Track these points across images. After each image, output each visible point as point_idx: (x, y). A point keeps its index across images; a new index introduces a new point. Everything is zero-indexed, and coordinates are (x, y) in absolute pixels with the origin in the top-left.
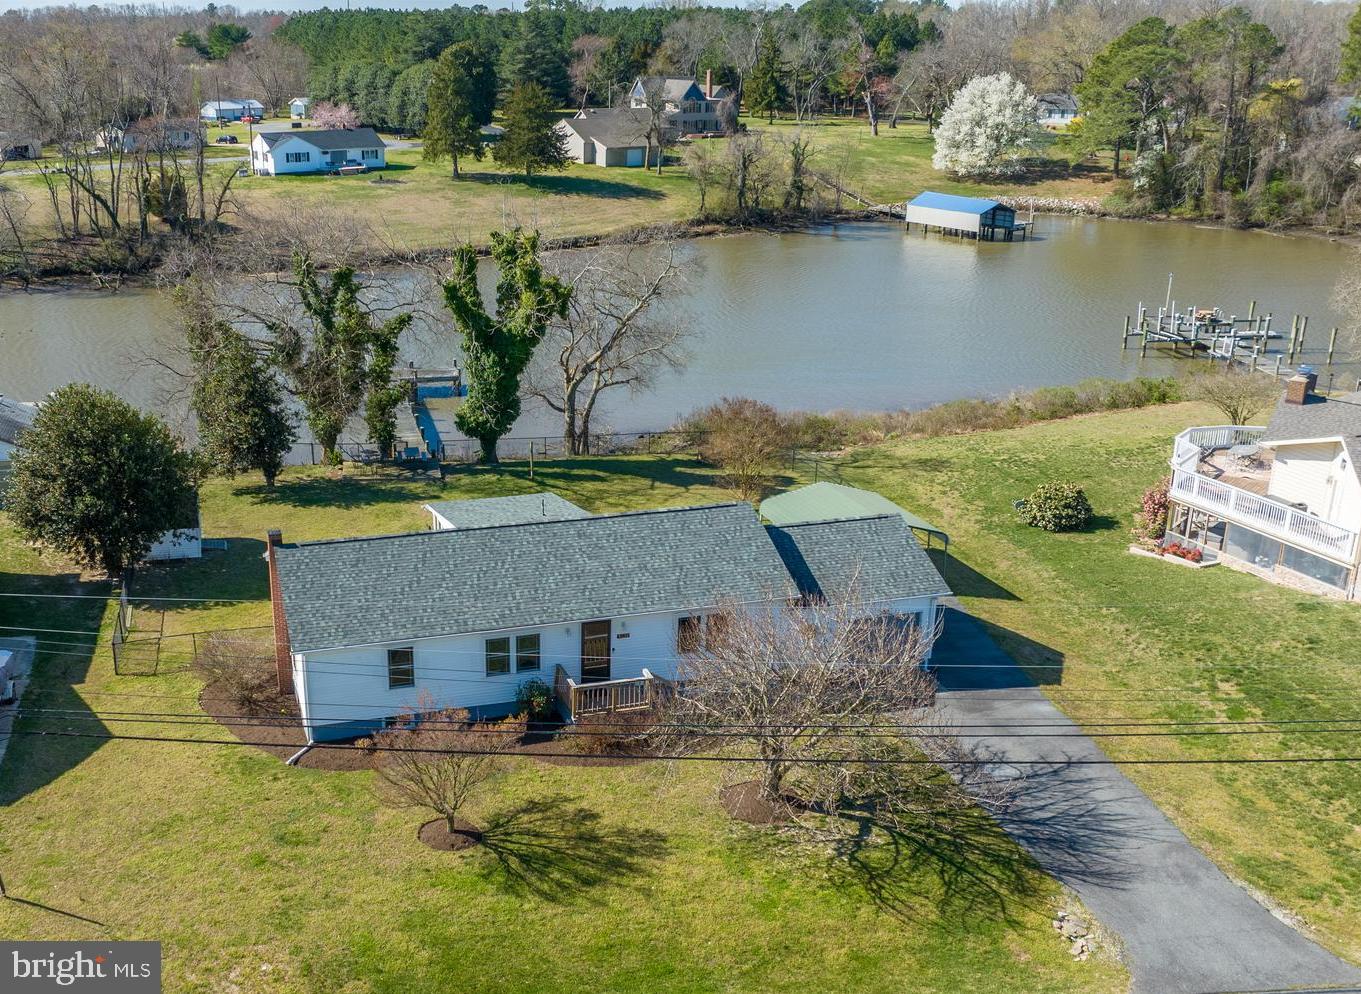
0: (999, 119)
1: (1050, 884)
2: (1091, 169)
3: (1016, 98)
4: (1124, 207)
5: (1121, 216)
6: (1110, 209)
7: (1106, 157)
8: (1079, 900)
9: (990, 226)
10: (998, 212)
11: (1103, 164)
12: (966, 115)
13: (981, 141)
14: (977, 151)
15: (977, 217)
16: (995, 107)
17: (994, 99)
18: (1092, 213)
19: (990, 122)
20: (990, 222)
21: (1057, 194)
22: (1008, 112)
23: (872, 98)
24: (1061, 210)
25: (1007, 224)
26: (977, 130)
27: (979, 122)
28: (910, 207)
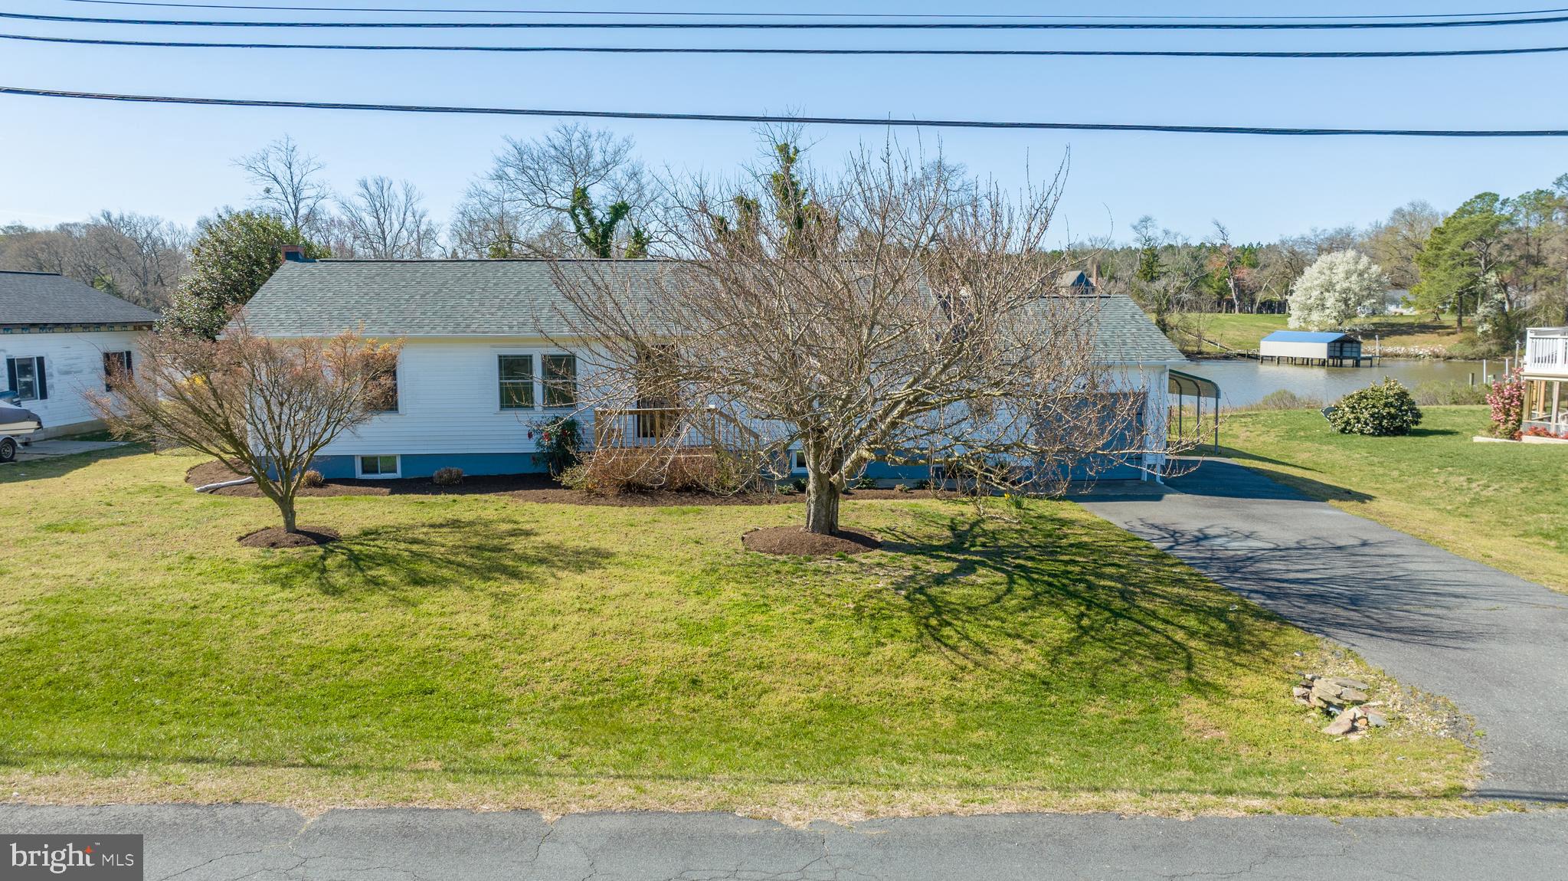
0: (1346, 285)
1: (1295, 636)
2: (1435, 328)
3: (1361, 267)
4: (1469, 351)
5: (1466, 358)
6: (1455, 353)
7: (1449, 319)
8: (1355, 656)
9: (1337, 358)
10: (1346, 345)
11: (1447, 324)
12: (1316, 282)
13: (1330, 302)
14: (1327, 312)
15: (1325, 346)
16: (1342, 275)
17: (1340, 271)
18: (1438, 357)
19: (1338, 287)
20: (1338, 354)
21: (1404, 344)
22: (1354, 278)
23: (1235, 285)
24: (1408, 356)
25: (1355, 355)
26: (1326, 294)
27: (1329, 287)
28: (1263, 344)
